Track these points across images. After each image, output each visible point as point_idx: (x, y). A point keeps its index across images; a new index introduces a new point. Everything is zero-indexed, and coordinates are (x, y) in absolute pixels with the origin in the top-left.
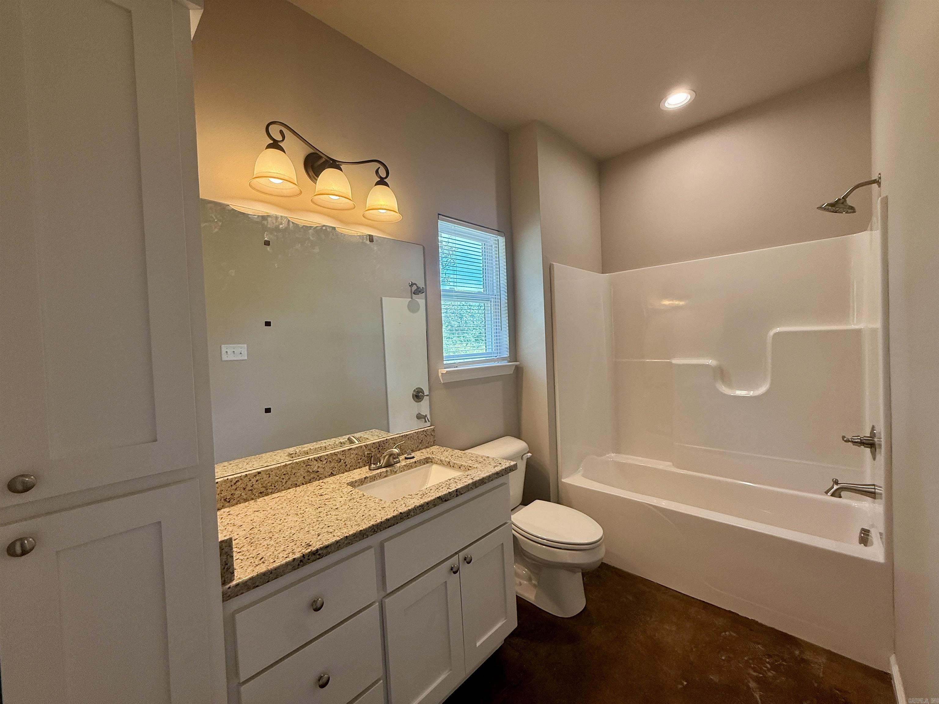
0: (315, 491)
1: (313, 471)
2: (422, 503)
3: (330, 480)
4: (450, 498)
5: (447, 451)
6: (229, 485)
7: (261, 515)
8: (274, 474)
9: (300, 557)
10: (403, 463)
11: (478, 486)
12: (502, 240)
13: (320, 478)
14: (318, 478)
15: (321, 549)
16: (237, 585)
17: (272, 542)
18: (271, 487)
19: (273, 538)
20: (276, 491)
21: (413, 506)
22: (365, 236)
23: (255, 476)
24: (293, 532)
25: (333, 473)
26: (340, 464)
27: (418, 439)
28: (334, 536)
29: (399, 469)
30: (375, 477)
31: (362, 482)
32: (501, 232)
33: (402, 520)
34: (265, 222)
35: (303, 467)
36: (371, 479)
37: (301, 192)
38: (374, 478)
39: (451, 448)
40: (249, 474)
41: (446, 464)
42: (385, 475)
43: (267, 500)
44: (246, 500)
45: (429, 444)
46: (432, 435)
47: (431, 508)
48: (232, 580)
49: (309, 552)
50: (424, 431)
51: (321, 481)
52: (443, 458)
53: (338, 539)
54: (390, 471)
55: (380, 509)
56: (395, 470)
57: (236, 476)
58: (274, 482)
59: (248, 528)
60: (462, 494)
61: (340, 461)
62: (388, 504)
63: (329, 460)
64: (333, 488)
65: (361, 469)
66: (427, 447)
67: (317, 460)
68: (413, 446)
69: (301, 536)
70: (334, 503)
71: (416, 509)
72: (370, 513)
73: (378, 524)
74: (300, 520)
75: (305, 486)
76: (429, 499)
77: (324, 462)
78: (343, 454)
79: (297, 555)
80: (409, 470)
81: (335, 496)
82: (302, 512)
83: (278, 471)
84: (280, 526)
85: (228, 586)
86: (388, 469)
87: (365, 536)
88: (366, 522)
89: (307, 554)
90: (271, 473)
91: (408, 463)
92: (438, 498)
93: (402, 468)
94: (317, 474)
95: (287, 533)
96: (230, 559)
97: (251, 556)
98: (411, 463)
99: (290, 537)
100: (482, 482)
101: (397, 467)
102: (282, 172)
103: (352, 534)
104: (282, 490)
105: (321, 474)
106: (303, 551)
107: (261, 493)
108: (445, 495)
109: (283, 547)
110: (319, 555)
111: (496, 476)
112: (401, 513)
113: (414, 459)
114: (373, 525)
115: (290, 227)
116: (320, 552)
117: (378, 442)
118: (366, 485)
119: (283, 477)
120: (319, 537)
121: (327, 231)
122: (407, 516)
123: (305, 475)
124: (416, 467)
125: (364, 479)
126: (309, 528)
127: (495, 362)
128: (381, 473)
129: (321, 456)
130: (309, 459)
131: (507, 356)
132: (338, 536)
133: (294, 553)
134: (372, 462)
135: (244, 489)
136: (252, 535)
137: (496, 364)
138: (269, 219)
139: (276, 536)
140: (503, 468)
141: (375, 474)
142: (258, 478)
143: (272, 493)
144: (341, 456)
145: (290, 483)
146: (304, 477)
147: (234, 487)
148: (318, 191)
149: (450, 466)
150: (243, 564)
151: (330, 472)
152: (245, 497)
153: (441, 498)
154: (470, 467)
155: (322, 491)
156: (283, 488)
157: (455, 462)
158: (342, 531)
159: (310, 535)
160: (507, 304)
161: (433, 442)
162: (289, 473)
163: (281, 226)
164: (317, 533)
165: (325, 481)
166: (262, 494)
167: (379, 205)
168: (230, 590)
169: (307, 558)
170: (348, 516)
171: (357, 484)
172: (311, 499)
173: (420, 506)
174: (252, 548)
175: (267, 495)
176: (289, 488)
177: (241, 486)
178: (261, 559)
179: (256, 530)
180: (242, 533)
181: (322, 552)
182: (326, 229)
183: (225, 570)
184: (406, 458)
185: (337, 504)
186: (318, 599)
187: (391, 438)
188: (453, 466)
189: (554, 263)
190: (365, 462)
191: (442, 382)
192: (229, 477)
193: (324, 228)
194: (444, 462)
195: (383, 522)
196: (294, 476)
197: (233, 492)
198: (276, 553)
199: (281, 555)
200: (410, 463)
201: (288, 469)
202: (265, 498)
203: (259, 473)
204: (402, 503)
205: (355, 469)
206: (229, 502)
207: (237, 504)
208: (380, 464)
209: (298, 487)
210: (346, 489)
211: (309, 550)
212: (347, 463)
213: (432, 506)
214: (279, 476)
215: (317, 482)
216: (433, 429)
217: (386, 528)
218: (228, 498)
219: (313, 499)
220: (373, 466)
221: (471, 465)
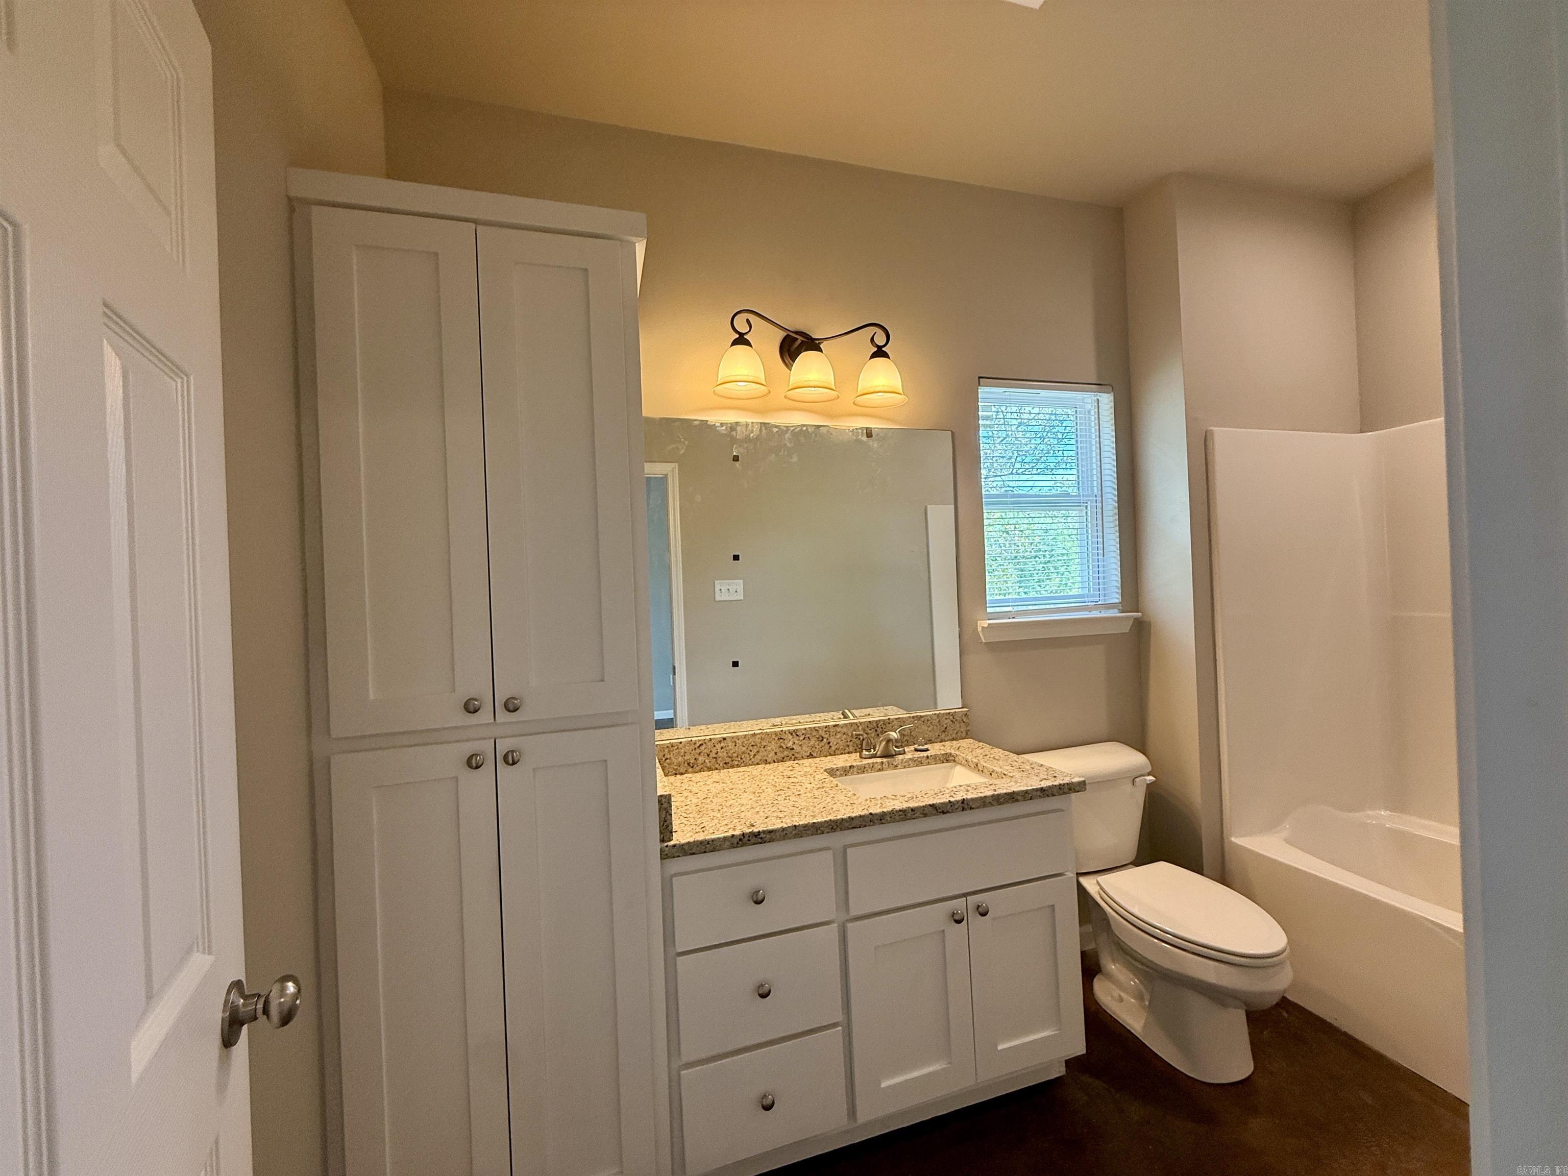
0: (784, 772)
1: (787, 748)
2: (904, 807)
3: (807, 762)
4: (950, 810)
5: (982, 748)
6: (692, 747)
7: (719, 787)
8: (741, 744)
9: (740, 835)
10: (909, 756)
11: (1003, 803)
12: (1107, 400)
13: (796, 758)
14: (793, 757)
15: (764, 832)
16: (674, 846)
17: (719, 815)
18: (737, 759)
19: (722, 811)
20: (743, 765)
21: (891, 809)
22: (860, 431)
23: (720, 742)
24: (743, 809)
25: (812, 753)
26: (822, 744)
27: (940, 725)
28: (782, 822)
29: (901, 763)
30: (865, 768)
31: (847, 771)
32: (1106, 385)
33: (871, 824)
34: (734, 433)
35: (774, 739)
36: (859, 770)
37: (770, 392)
38: (862, 770)
39: (990, 745)
40: (714, 738)
41: (973, 767)
42: (879, 767)
43: (731, 772)
44: (710, 769)
45: (959, 734)
46: (964, 722)
47: (918, 817)
48: (671, 840)
49: (750, 832)
50: (949, 713)
51: (797, 762)
52: (969, 758)
53: (785, 826)
54: (886, 763)
55: (849, 804)
56: (895, 764)
57: (700, 738)
58: (740, 754)
59: (701, 795)
60: (973, 808)
61: (822, 740)
62: (859, 801)
63: (807, 736)
64: (806, 772)
65: (851, 755)
66: (953, 739)
67: (792, 734)
68: (930, 734)
69: (749, 814)
70: (799, 788)
71: (893, 813)
72: (834, 806)
73: (838, 820)
74: (755, 799)
75: (776, 764)
76: (916, 805)
77: (802, 738)
78: (826, 731)
79: (737, 833)
80: (917, 768)
81: (804, 781)
82: (760, 791)
83: (745, 740)
84: (732, 802)
85: (666, 844)
86: (885, 760)
87: (819, 832)
88: (824, 815)
89: (747, 833)
90: (737, 741)
91: (915, 756)
92: (930, 805)
93: (905, 762)
94: (792, 752)
95: (736, 810)
96: (669, 817)
97: (695, 823)
98: (920, 757)
99: (738, 814)
100: (1012, 797)
101: (898, 760)
102: (745, 372)
103: (802, 825)
104: (750, 765)
105: (797, 753)
106: (744, 829)
107: (726, 763)
108: (943, 803)
109: (726, 821)
110: (761, 838)
111: (1039, 793)
112: (871, 814)
113: (928, 752)
114: (830, 820)
115: (763, 434)
116: (762, 835)
117: (876, 722)
118: (852, 777)
119: (751, 748)
120: (766, 820)
121: (808, 432)
122: (881, 820)
123: (777, 750)
124: (929, 764)
125: (848, 768)
126: (760, 809)
127: (1090, 612)
128: (873, 763)
129: (797, 730)
130: (782, 731)
131: (1117, 601)
132: (787, 823)
133: (734, 829)
134: (864, 747)
135: (708, 755)
136: (703, 805)
137: (1095, 614)
138: (739, 428)
139: (726, 809)
140: (1056, 783)
141: (865, 764)
142: (722, 744)
143: (738, 766)
144: (823, 733)
145: (758, 757)
146: (776, 753)
147: (698, 751)
148: (793, 384)
149: (979, 770)
150: (685, 829)
151: (809, 753)
152: (708, 765)
153: (936, 808)
154: (1005, 774)
155: (792, 773)
156: (750, 762)
157: (985, 764)
158: (793, 819)
159: (758, 816)
160: (1117, 511)
161: (964, 733)
162: (758, 745)
163: (752, 435)
164: (766, 815)
165: (801, 762)
166: (727, 765)
167: (871, 387)
168: (667, 849)
169: (747, 838)
170: (807, 805)
171: (838, 773)
172: (776, 779)
173: (900, 811)
174: (699, 816)
175: (732, 767)
176: (758, 764)
177: (705, 751)
178: (702, 828)
179: (708, 801)
180: (695, 801)
181: (765, 836)
182: (807, 429)
183: (664, 827)
184: (916, 750)
185: (802, 790)
186: (759, 891)
187: (896, 719)
188: (982, 771)
189: (1215, 429)
190: (857, 746)
191: (984, 641)
192: (694, 739)
193: (804, 428)
194: (970, 763)
195: (845, 819)
196: (763, 749)
197: (697, 756)
198: (718, 825)
199: (721, 829)
200: (918, 758)
201: (758, 740)
202: (730, 770)
203: (724, 739)
204: (879, 802)
205: (842, 754)
206: (692, 767)
207: (700, 771)
208: (874, 751)
209: (768, 765)
210: (821, 775)
211: (750, 830)
212: (831, 744)
213: (921, 815)
214: (746, 747)
215: (793, 762)
216: (965, 713)
217: (848, 829)
218: (692, 762)
219: (777, 780)
220: (865, 752)
221: (1006, 773)
